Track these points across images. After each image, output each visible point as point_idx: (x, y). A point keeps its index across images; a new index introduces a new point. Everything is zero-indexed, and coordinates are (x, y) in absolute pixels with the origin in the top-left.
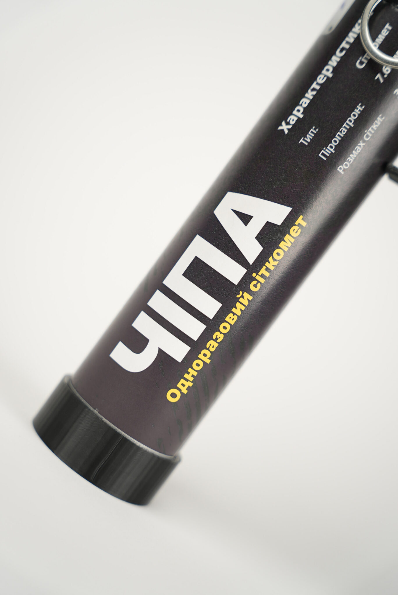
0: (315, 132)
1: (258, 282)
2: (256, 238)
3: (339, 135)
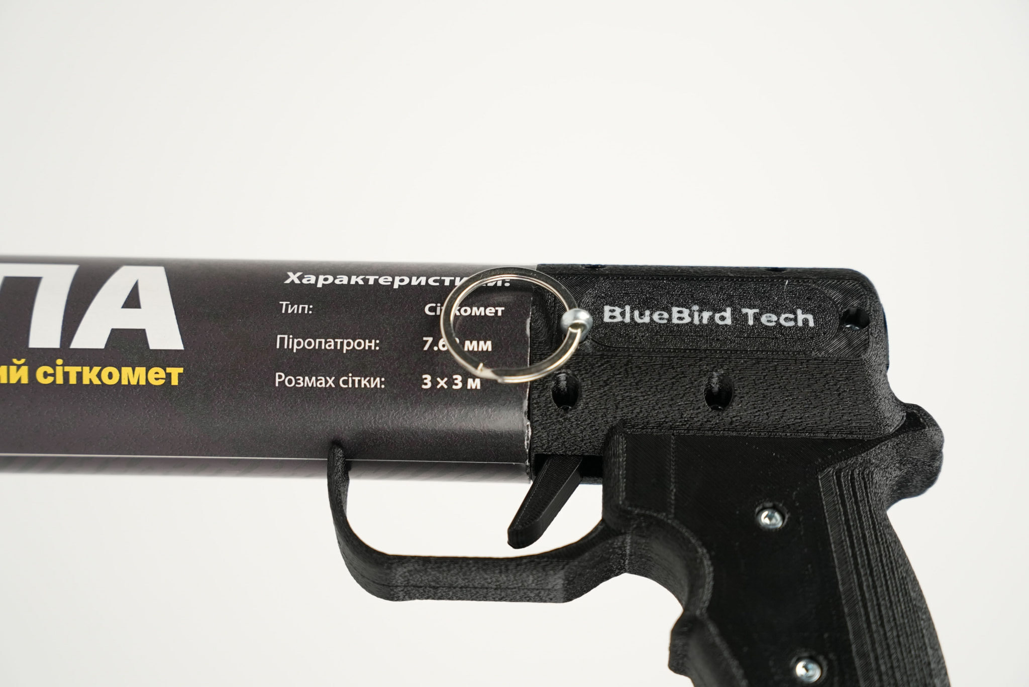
0: (306, 312)
1: (54, 375)
2: (113, 331)
3: (320, 343)
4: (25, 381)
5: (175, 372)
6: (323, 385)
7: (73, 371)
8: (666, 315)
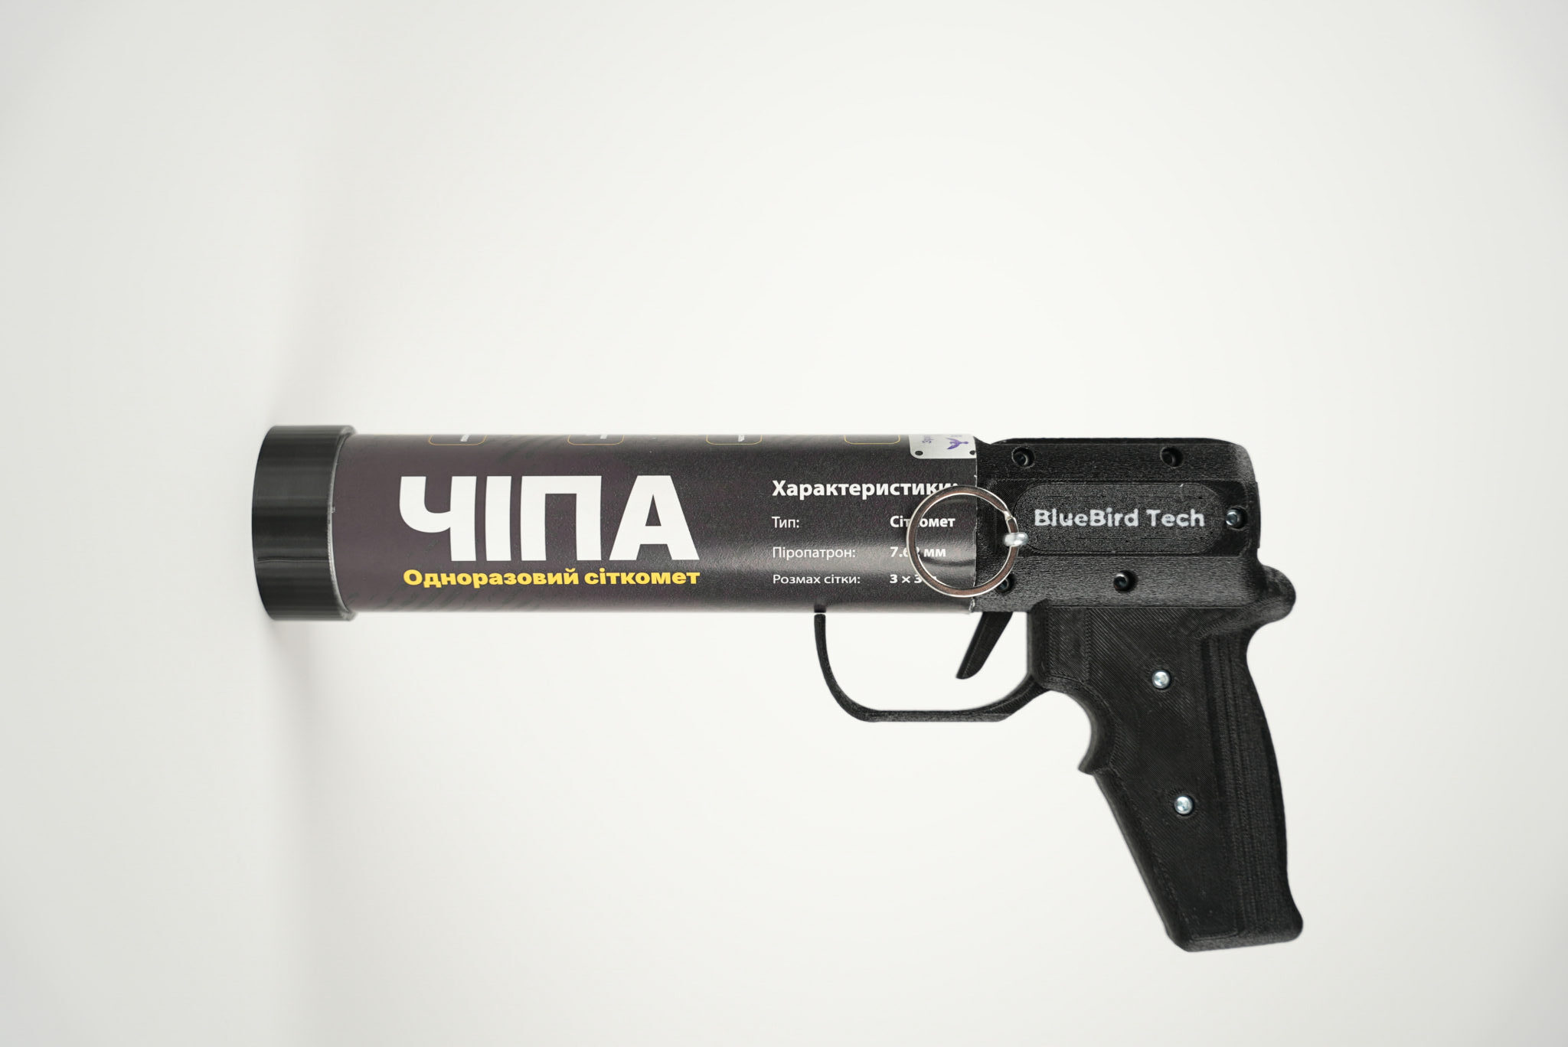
0: (794, 526)
2: (642, 546)
3: (808, 553)
4: (576, 582)
5: (694, 577)
6: (811, 582)
7: (613, 576)
8: (1085, 518)
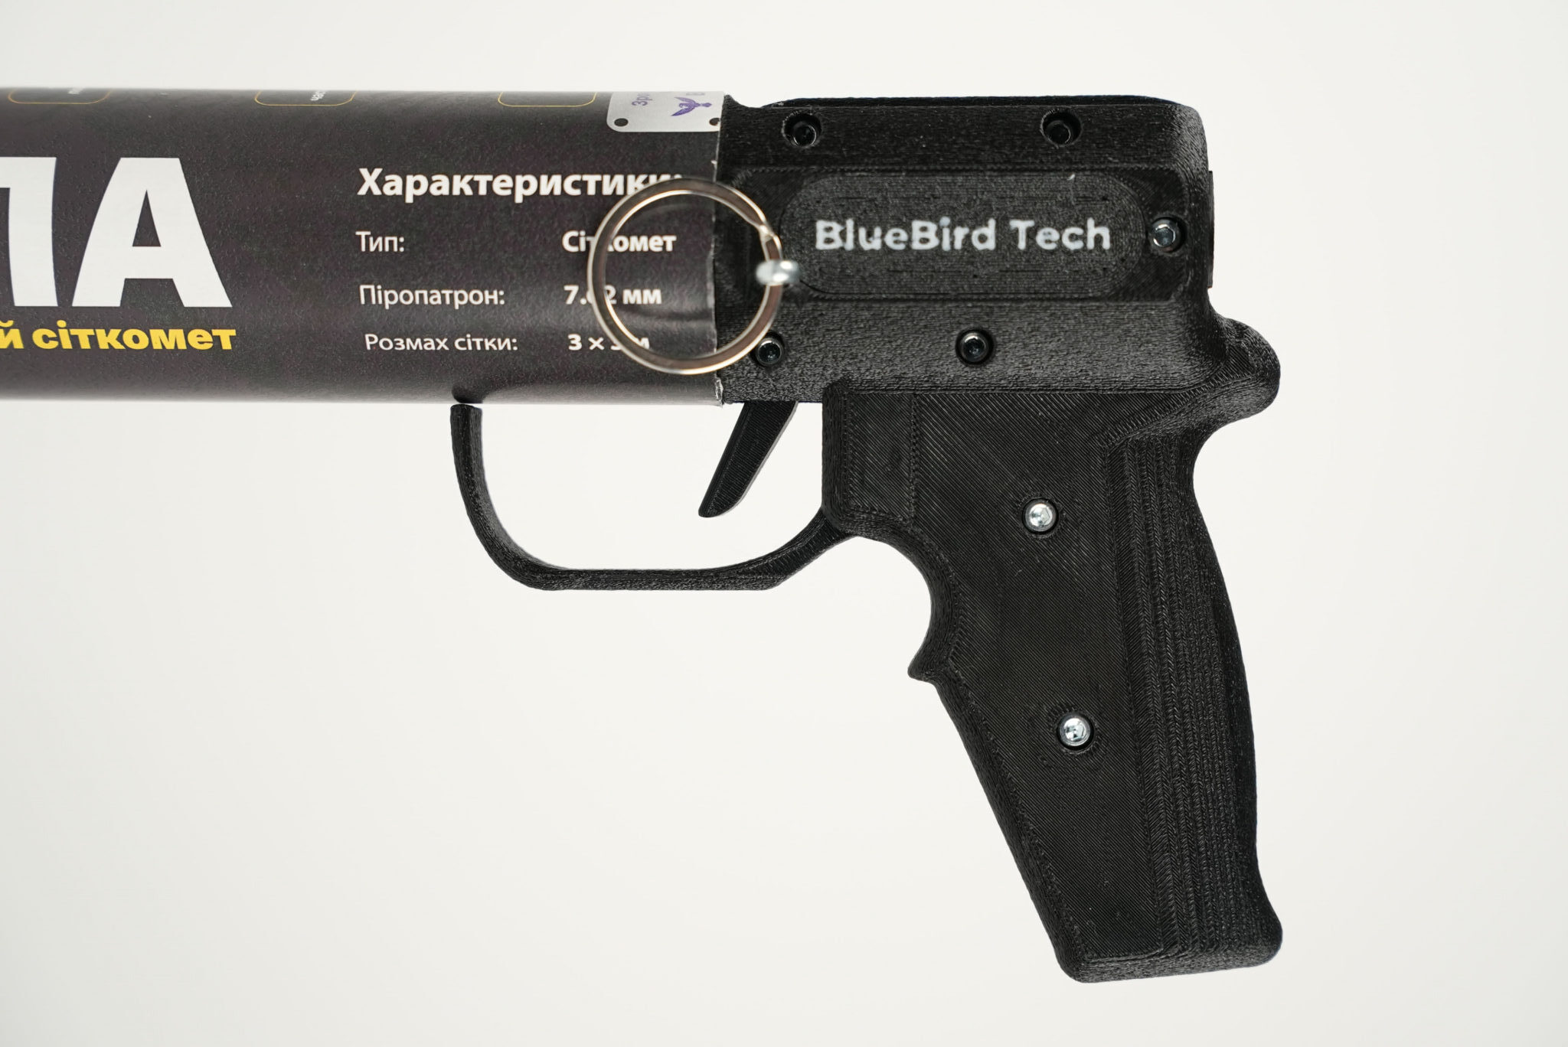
0: (396, 249)
1: (58, 339)
2: (128, 282)
3: (421, 296)
4: (19, 345)
5: (226, 336)
6: (433, 348)
7: (83, 335)
8: (904, 236)
